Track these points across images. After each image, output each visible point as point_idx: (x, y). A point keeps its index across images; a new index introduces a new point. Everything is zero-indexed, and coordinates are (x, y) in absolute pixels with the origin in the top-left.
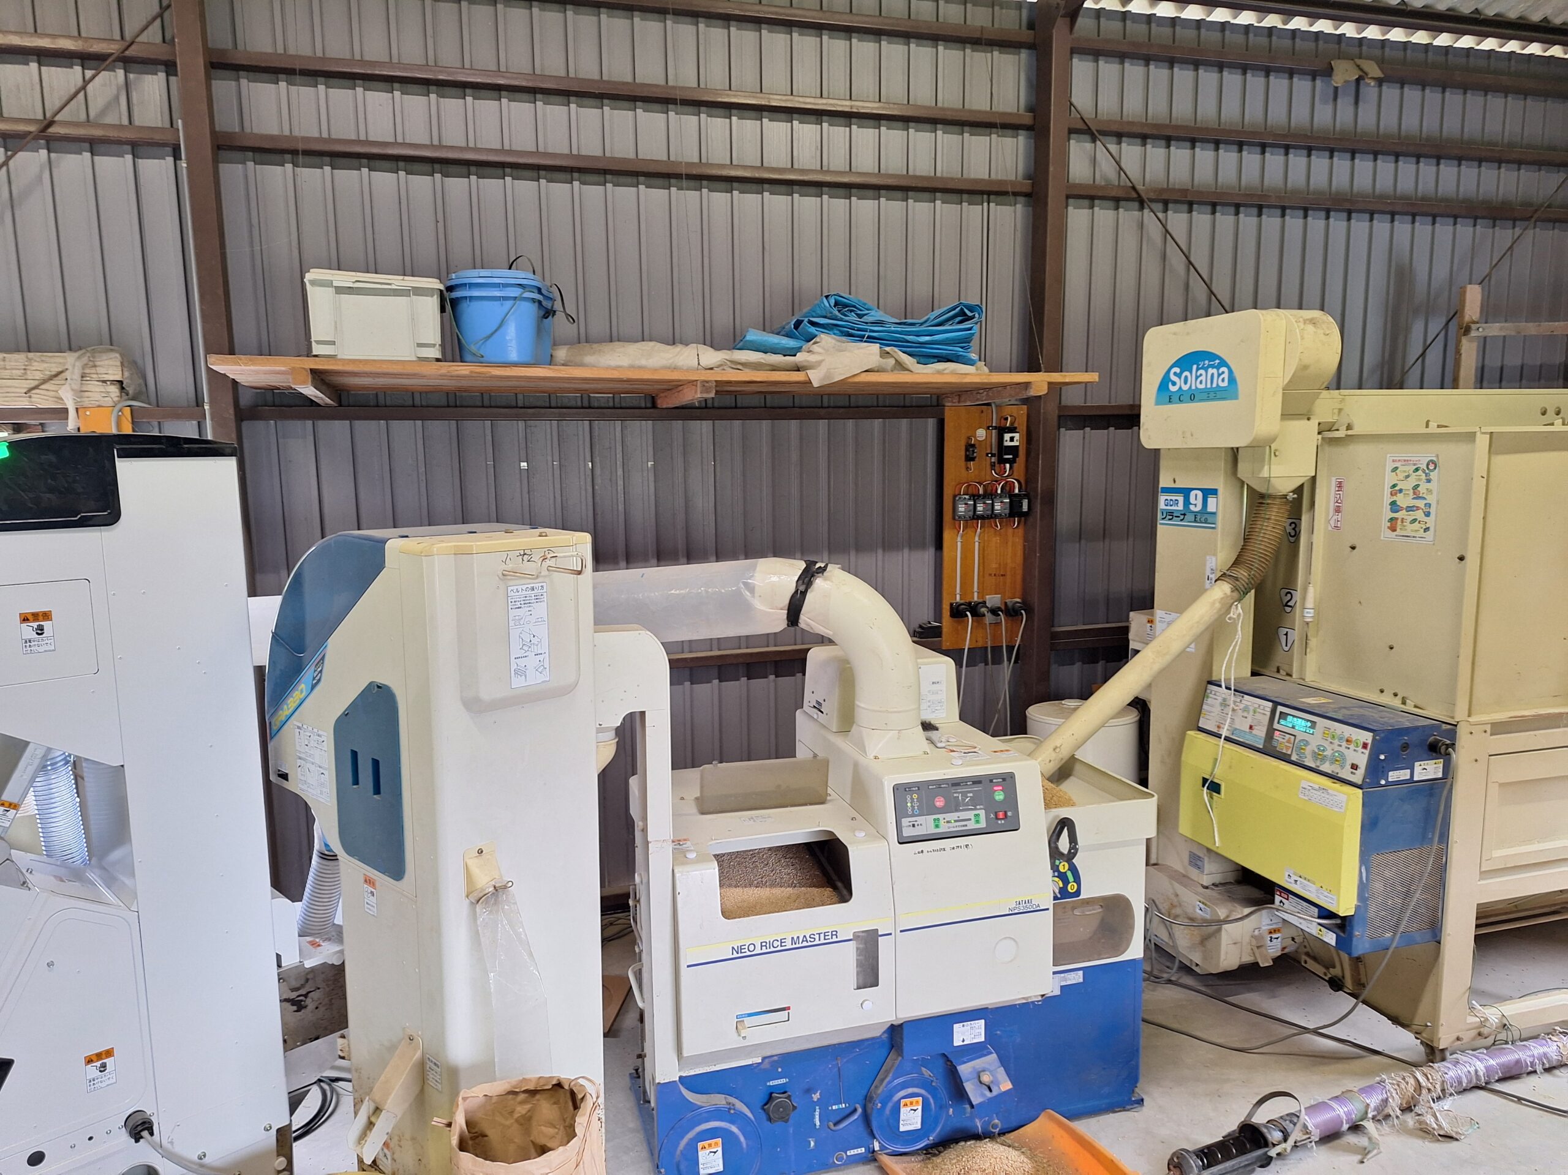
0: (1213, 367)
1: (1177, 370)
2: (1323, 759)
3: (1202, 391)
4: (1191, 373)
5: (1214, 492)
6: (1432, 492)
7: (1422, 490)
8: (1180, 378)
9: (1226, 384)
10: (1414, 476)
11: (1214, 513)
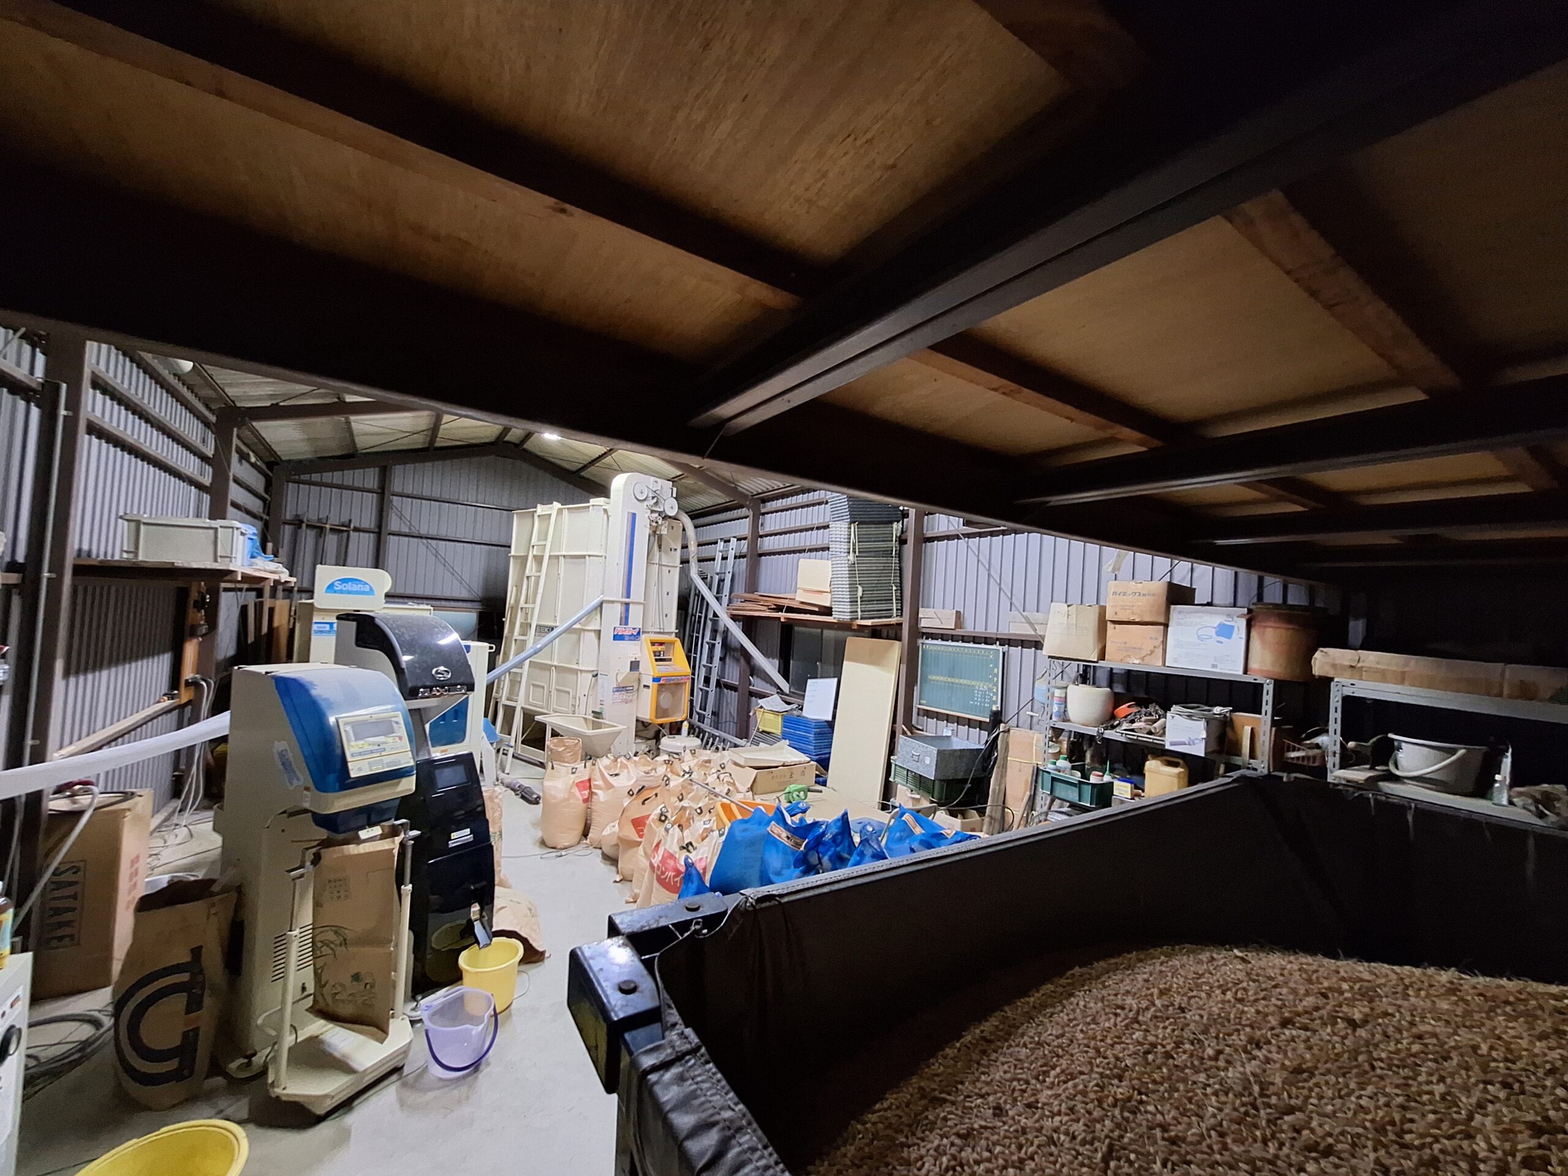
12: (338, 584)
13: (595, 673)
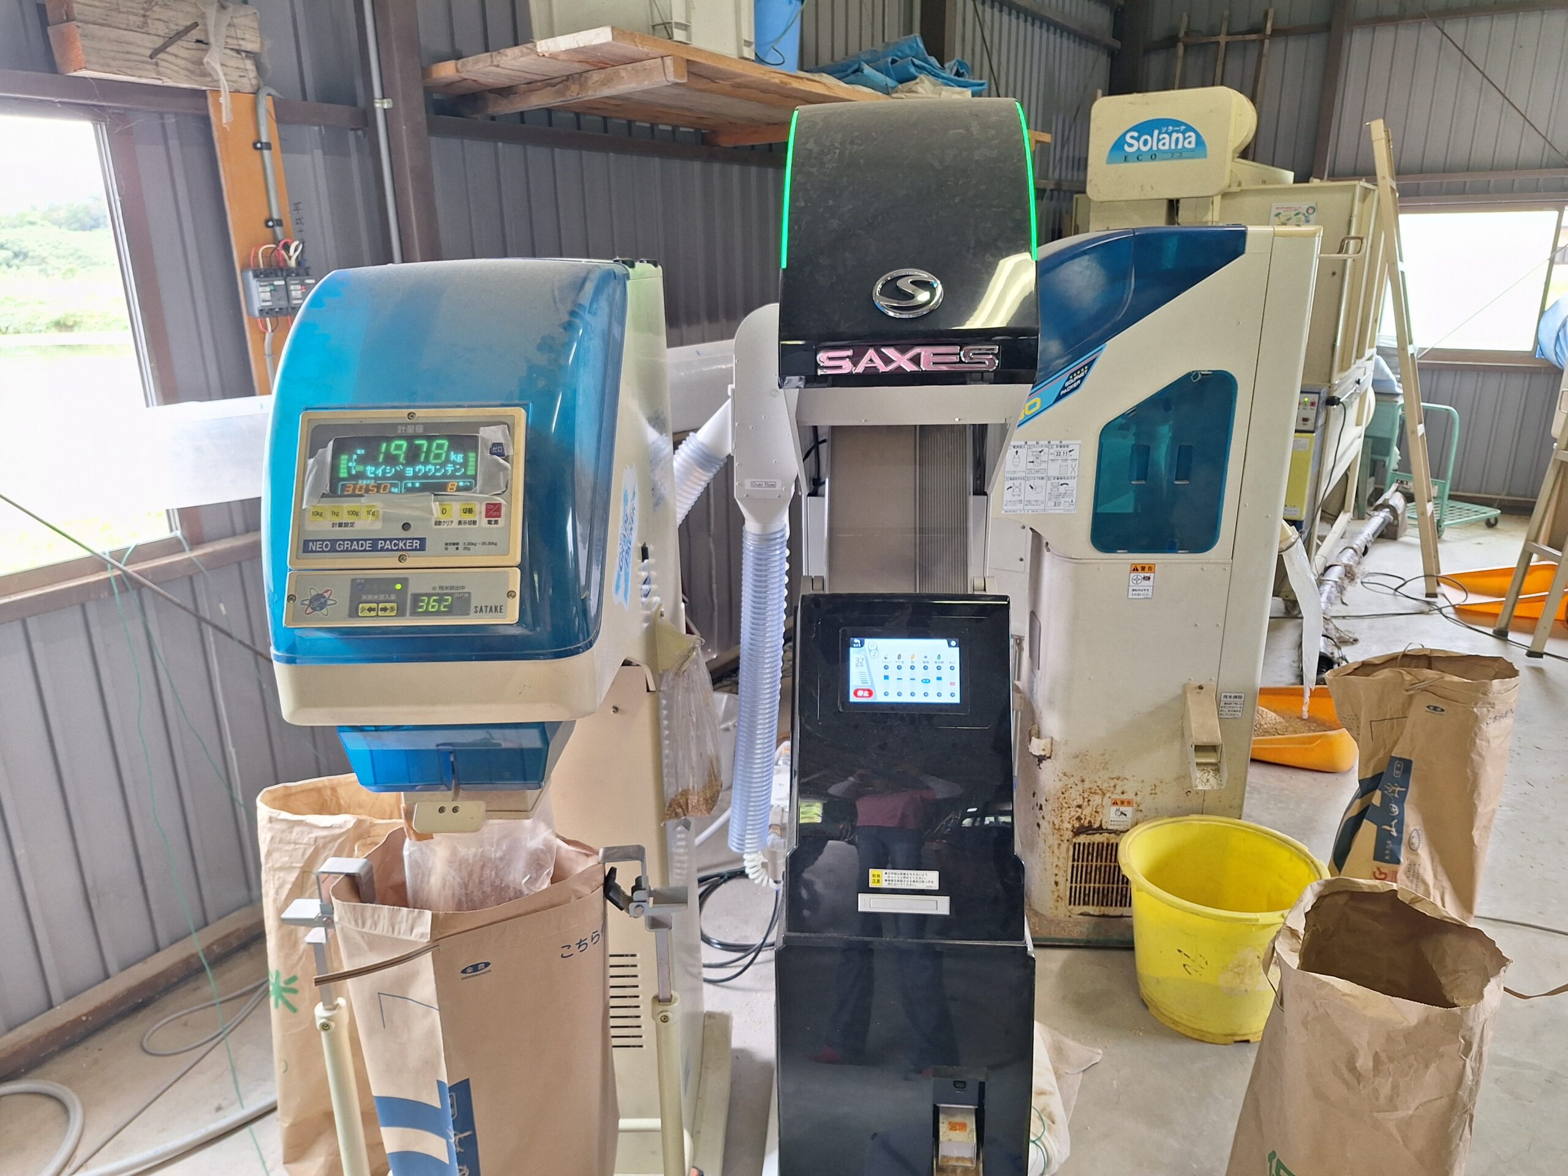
0: (1177, 132)
1: (1136, 134)
3: (1164, 152)
4: (1152, 137)
8: (1138, 141)
9: (1193, 145)
10: (1295, 219)
12: (1132, 137)
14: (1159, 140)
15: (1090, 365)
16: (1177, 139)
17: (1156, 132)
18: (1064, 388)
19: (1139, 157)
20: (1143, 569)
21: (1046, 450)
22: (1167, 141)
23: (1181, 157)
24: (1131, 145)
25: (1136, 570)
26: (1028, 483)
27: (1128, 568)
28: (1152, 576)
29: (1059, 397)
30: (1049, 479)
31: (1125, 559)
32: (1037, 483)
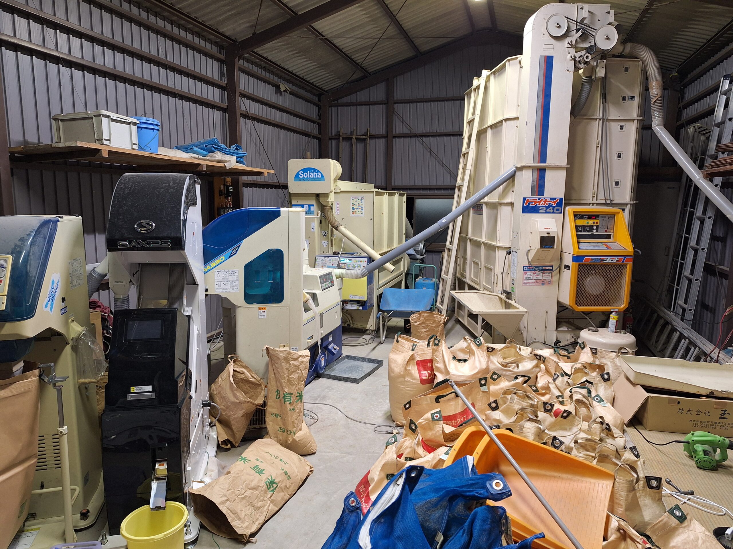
0: (315, 172)
1: (302, 172)
2: (355, 267)
3: (312, 178)
4: (307, 173)
5: (313, 205)
6: (363, 205)
7: (360, 204)
8: (303, 174)
9: (320, 177)
10: (358, 201)
11: (313, 211)
12: (301, 173)
13: (508, 250)
14: (310, 175)
15: (239, 247)
16: (315, 174)
17: (309, 172)
18: (231, 254)
19: (304, 179)
20: (262, 309)
21: (228, 272)
22: (312, 175)
23: (317, 180)
24: (301, 176)
25: (260, 309)
26: (223, 283)
27: (258, 309)
28: (265, 311)
29: (230, 257)
30: (229, 281)
31: (256, 307)
32: (226, 283)
